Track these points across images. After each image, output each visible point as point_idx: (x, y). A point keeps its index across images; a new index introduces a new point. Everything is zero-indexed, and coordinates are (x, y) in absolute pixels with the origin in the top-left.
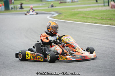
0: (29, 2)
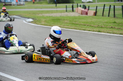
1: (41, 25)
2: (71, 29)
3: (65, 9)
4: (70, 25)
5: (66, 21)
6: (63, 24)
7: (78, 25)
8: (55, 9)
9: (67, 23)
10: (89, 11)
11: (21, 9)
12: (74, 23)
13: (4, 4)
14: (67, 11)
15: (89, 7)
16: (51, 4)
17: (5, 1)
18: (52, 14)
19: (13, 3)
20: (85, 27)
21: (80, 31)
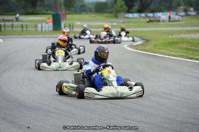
0: (95, 17)
1: (140, 50)
2: (175, 56)
13: (148, 20)
19: (163, 18)
21: (182, 59)
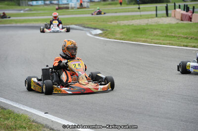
1: (114, 39)
3: (155, 13)
4: (163, 38)
5: (156, 33)
6: (150, 37)
7: (175, 39)
8: (138, 13)
9: (158, 36)
10: (194, 14)
11: (83, 14)
12: (168, 34)
13: (57, 7)
14: (158, 15)
15: (194, 8)
16: (131, 4)
17: (59, 2)
18: (133, 21)
19: (71, 5)
20: (188, 40)
21: (179, 47)
